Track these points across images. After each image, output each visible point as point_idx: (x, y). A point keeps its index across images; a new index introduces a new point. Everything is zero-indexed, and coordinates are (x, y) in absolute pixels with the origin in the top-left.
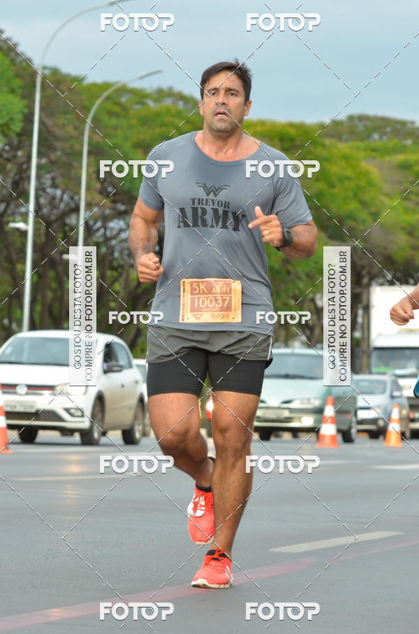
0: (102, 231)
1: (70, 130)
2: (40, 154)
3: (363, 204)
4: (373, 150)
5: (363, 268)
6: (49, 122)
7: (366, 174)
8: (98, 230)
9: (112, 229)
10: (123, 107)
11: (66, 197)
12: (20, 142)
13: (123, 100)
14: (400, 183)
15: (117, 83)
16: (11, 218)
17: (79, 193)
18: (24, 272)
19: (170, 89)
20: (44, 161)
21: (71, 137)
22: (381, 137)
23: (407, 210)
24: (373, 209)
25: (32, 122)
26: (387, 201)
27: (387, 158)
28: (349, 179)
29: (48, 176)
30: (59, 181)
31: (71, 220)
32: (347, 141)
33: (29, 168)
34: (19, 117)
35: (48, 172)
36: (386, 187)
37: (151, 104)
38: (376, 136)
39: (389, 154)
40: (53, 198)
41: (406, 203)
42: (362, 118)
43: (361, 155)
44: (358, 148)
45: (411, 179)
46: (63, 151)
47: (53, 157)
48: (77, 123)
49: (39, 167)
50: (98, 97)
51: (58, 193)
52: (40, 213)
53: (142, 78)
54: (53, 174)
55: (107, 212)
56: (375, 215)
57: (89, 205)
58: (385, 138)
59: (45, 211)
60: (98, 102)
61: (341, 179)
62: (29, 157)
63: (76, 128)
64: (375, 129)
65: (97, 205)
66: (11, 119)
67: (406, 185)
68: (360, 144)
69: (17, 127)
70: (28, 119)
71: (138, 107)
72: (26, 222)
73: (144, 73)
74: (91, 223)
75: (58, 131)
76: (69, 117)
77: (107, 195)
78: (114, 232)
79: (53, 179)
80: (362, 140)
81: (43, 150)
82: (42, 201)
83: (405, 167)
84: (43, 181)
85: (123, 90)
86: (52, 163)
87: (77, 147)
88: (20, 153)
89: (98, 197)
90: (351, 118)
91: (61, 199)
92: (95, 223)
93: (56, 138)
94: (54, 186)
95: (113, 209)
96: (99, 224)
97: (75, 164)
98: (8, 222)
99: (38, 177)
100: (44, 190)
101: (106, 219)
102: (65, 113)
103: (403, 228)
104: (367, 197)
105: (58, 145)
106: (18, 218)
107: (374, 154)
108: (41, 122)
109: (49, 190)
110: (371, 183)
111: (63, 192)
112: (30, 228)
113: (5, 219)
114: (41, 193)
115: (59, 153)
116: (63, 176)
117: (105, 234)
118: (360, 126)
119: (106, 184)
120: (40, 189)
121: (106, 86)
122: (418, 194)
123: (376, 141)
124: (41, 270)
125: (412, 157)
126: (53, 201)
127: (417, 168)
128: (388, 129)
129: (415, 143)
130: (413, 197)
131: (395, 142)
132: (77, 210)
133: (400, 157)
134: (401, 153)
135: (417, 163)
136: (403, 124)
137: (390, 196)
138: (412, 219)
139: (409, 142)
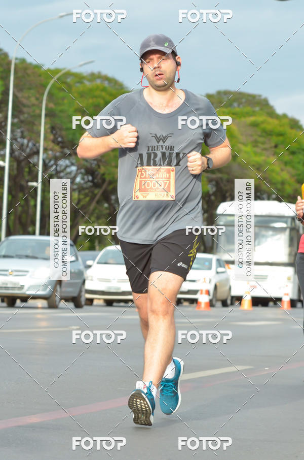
0: (54, 167)
1: (33, 100)
2: (13, 116)
4: (234, 114)
5: (227, 192)
6: (19, 95)
7: (229, 131)
8: (52, 166)
9: (61, 166)
10: (69, 86)
11: (30, 144)
12: (0, 108)
13: (69, 80)
14: (252, 136)
15: (64, 69)
17: (39, 142)
18: (3, 194)
19: (99, 73)
20: (16, 120)
21: (34, 105)
22: (239, 106)
23: (256, 154)
25: (8, 95)
26: (243, 148)
27: (243, 119)
29: (19, 130)
30: (26, 133)
31: (33, 160)
32: (217, 108)
33: (6, 125)
35: (19, 128)
36: (242, 138)
37: (87, 83)
38: (235, 104)
39: (244, 116)
40: (22, 145)
41: (255, 149)
42: (226, 93)
44: (224, 113)
45: (259, 133)
46: (29, 114)
47: (22, 118)
48: (38, 96)
49: (13, 124)
51: (25, 141)
52: (13, 155)
53: (81, 66)
54: (22, 129)
55: (58, 154)
56: (235, 157)
57: (45, 150)
58: (241, 106)
59: (17, 153)
60: (52, 82)
62: (6, 118)
63: (37, 99)
64: (235, 101)
65: (51, 150)
67: (255, 137)
68: (225, 110)
70: (5, 93)
71: (78, 85)
72: (4, 160)
73: (82, 63)
74: (47, 161)
75: (25, 101)
76: (32, 91)
77: (58, 143)
78: (63, 168)
79: (22, 132)
80: (226, 107)
81: (16, 113)
82: (15, 146)
83: (255, 125)
84: (15, 133)
85: (68, 74)
86: (22, 122)
87: (37, 111)
88: (0, 116)
89: (51, 145)
90: (219, 93)
91: (27, 146)
92: (50, 161)
93: (24, 106)
94: (23, 137)
95: (62, 152)
96: (52, 162)
97: (36, 122)
99: (12, 131)
100: (16, 140)
101: (56, 159)
102: (30, 89)
103: (253, 165)
105: (25, 110)
107: (234, 116)
108: (14, 95)
109: (19, 140)
110: (232, 136)
111: (29, 141)
112: (6, 165)
114: (14, 141)
115: (26, 115)
116: (28, 130)
117: (56, 169)
118: (225, 99)
119: (57, 136)
120: (13, 139)
121: (57, 71)
122: (263, 143)
123: (236, 108)
124: (13, 193)
125: (259, 119)
126: (22, 147)
127: (263, 126)
128: (244, 100)
129: (261, 109)
130: (260, 145)
131: (248, 109)
132: (38, 153)
133: (252, 119)
134: (252, 116)
135: (263, 122)
136: (253, 97)
137: (245, 144)
138: (259, 159)
139: (257, 109)
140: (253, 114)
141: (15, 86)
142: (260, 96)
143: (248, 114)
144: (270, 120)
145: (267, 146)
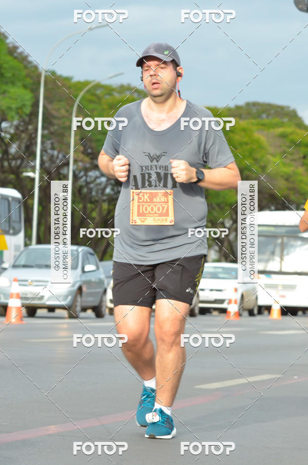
0: (84, 178)
1: (63, 112)
2: (44, 128)
3: (256, 160)
4: (263, 125)
6: (49, 107)
7: (258, 141)
8: (82, 177)
9: (91, 177)
10: (99, 98)
11: (60, 156)
12: (30, 120)
13: (98, 92)
14: (280, 146)
15: (93, 81)
16: (24, 170)
17: (68, 153)
18: (33, 205)
19: (129, 85)
20: (46, 132)
21: (63, 117)
22: (267, 117)
23: (285, 164)
24: (262, 164)
25: (38, 106)
26: (272, 159)
27: (272, 131)
28: (246, 144)
29: (49, 142)
30: (56, 145)
31: (64, 171)
32: (245, 119)
33: (36, 137)
34: (29, 103)
35: (49, 139)
36: (271, 149)
37: (117, 95)
38: (264, 116)
39: (273, 128)
40: (52, 156)
42: (255, 104)
43: (255, 128)
44: (252, 124)
45: (288, 144)
46: (58, 125)
47: (52, 129)
48: (68, 108)
49: (43, 136)
50: (82, 90)
51: (56, 153)
52: (43, 167)
53: (111, 78)
54: (52, 141)
55: (88, 165)
56: (264, 168)
57: (75, 161)
58: (270, 117)
59: (47, 165)
60: (82, 94)
61: (241, 144)
62: (36, 130)
63: (67, 111)
64: (264, 112)
65: (81, 161)
66: (24, 105)
67: (284, 148)
68: (253, 121)
69: (28, 110)
70: (36, 105)
71: (108, 97)
72: (34, 172)
73: (112, 75)
74: (77, 172)
75: (54, 113)
76: (62, 103)
77: (88, 155)
78: (92, 179)
79: (52, 144)
80: (255, 118)
81: (46, 125)
82: (45, 158)
83: (283, 136)
84: (45, 145)
85: (98, 86)
86: (52, 133)
87: (67, 123)
88: (30, 127)
89: (81, 156)
90: (248, 104)
91: (58, 157)
92: (80, 172)
93: (55, 117)
94: (53, 148)
95: (92, 163)
96: (82, 173)
97: (66, 134)
98: (22, 172)
99: (43, 143)
100: (46, 151)
101: (86, 170)
102: (60, 101)
103: (282, 176)
104: (258, 156)
105: (55, 121)
106: (29, 169)
107: (263, 128)
108: (44, 107)
109: (50, 151)
110: (261, 147)
111: (59, 152)
112: (36, 176)
113: (21, 170)
114: (44, 153)
115: (56, 127)
116: (58, 142)
117: (86, 180)
118: (254, 110)
119: (87, 147)
120: (44, 150)
121: (86, 83)
122: (292, 154)
123: (265, 119)
124: (44, 204)
125: (288, 130)
126: (52, 159)
127: (291, 137)
128: (272, 112)
129: (290, 121)
130: (289, 156)
131: (276, 120)
132: (67, 164)
133: (280, 130)
134: (281, 127)
135: (292, 133)
136: (281, 108)
137: (274, 155)
138: (288, 170)
139: (286, 120)
140: (282, 125)
141: (45, 98)
142: (288, 107)
143: (276, 126)
144: (299, 131)
145: (296, 157)
